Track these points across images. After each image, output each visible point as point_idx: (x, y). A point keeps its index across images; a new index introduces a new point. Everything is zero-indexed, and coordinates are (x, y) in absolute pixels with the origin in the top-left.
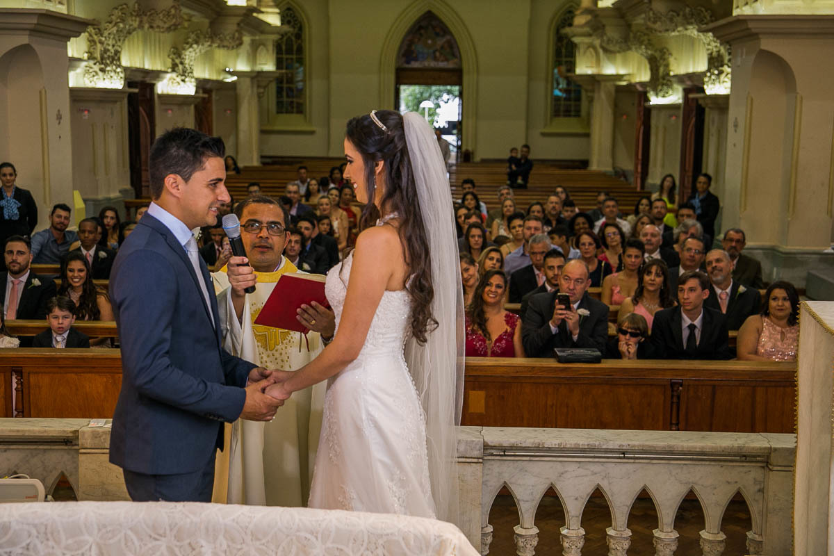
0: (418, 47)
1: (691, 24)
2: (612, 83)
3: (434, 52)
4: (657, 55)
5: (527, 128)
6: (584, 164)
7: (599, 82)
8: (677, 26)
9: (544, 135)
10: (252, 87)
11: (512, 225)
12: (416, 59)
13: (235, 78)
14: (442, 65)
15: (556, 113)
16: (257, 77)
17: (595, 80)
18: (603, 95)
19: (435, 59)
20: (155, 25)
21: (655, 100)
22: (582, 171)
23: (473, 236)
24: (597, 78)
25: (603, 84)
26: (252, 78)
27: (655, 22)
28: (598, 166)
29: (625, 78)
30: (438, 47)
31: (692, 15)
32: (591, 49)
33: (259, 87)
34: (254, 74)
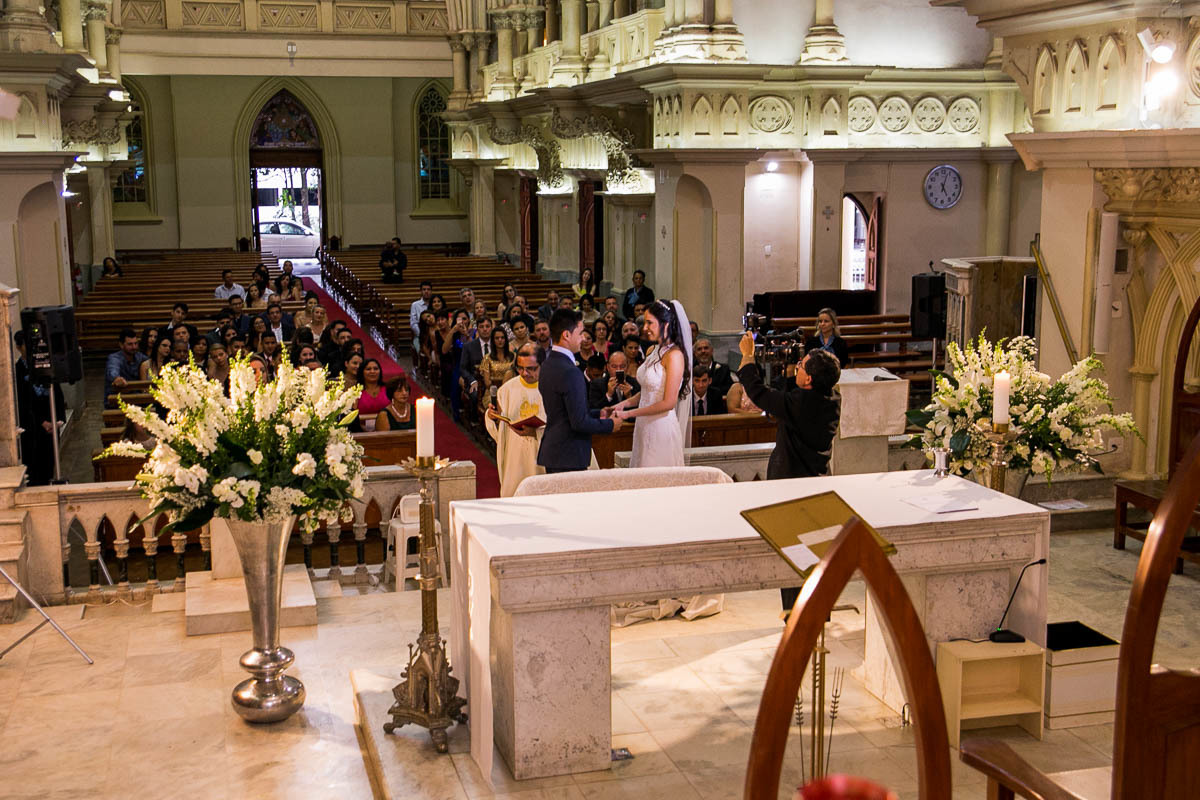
0: (271, 127)
1: (597, 131)
2: (490, 167)
3: (290, 132)
4: (547, 147)
5: (397, 211)
6: (464, 248)
7: (477, 166)
8: (583, 132)
9: (413, 217)
10: (105, 177)
11: (515, 327)
12: (270, 140)
13: (84, 169)
14: (298, 145)
15: (425, 195)
16: (110, 167)
17: (472, 165)
18: (482, 180)
19: (291, 139)
20: (76, 136)
21: (544, 189)
22: (463, 259)
23: (498, 338)
24: (477, 163)
25: (481, 168)
26: (105, 169)
27: (563, 129)
28: (481, 252)
29: (504, 162)
30: (294, 127)
31: (597, 123)
32: (467, 133)
33: (111, 177)
34: (107, 165)
